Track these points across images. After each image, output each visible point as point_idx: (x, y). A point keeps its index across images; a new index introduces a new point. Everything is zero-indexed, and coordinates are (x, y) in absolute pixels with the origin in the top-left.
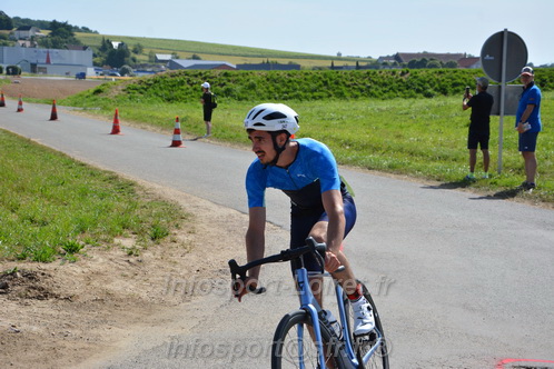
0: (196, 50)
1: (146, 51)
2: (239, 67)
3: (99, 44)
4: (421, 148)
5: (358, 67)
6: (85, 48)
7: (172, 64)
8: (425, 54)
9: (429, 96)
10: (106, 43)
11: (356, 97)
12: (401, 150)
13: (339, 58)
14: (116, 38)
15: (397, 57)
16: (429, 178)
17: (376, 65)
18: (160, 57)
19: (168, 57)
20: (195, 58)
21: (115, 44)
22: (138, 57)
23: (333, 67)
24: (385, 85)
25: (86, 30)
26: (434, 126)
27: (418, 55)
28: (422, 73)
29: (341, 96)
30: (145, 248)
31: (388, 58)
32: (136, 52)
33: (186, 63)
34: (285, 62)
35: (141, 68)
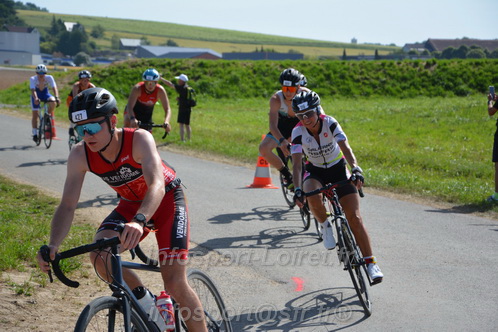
0: (171, 34)
1: (109, 35)
2: (226, 56)
3: (48, 25)
4: (437, 161)
5: (377, 57)
6: (30, 30)
7: (140, 52)
8: (465, 40)
9: (461, 94)
10: (57, 23)
11: (367, 95)
12: (411, 163)
13: (354, 45)
14: (70, 18)
15: (428, 44)
16: (440, 198)
17: (398, 54)
18: (126, 42)
19: (136, 43)
20: (170, 44)
21: (69, 26)
22: (99, 42)
23: (345, 57)
24: (404, 79)
25: (32, 7)
26: (460, 133)
27: (456, 42)
28: (454, 64)
29: (347, 93)
30: (43, 286)
31: (417, 45)
32: (95, 35)
33: (158, 50)
34: (284, 50)
35: (101, 56)
